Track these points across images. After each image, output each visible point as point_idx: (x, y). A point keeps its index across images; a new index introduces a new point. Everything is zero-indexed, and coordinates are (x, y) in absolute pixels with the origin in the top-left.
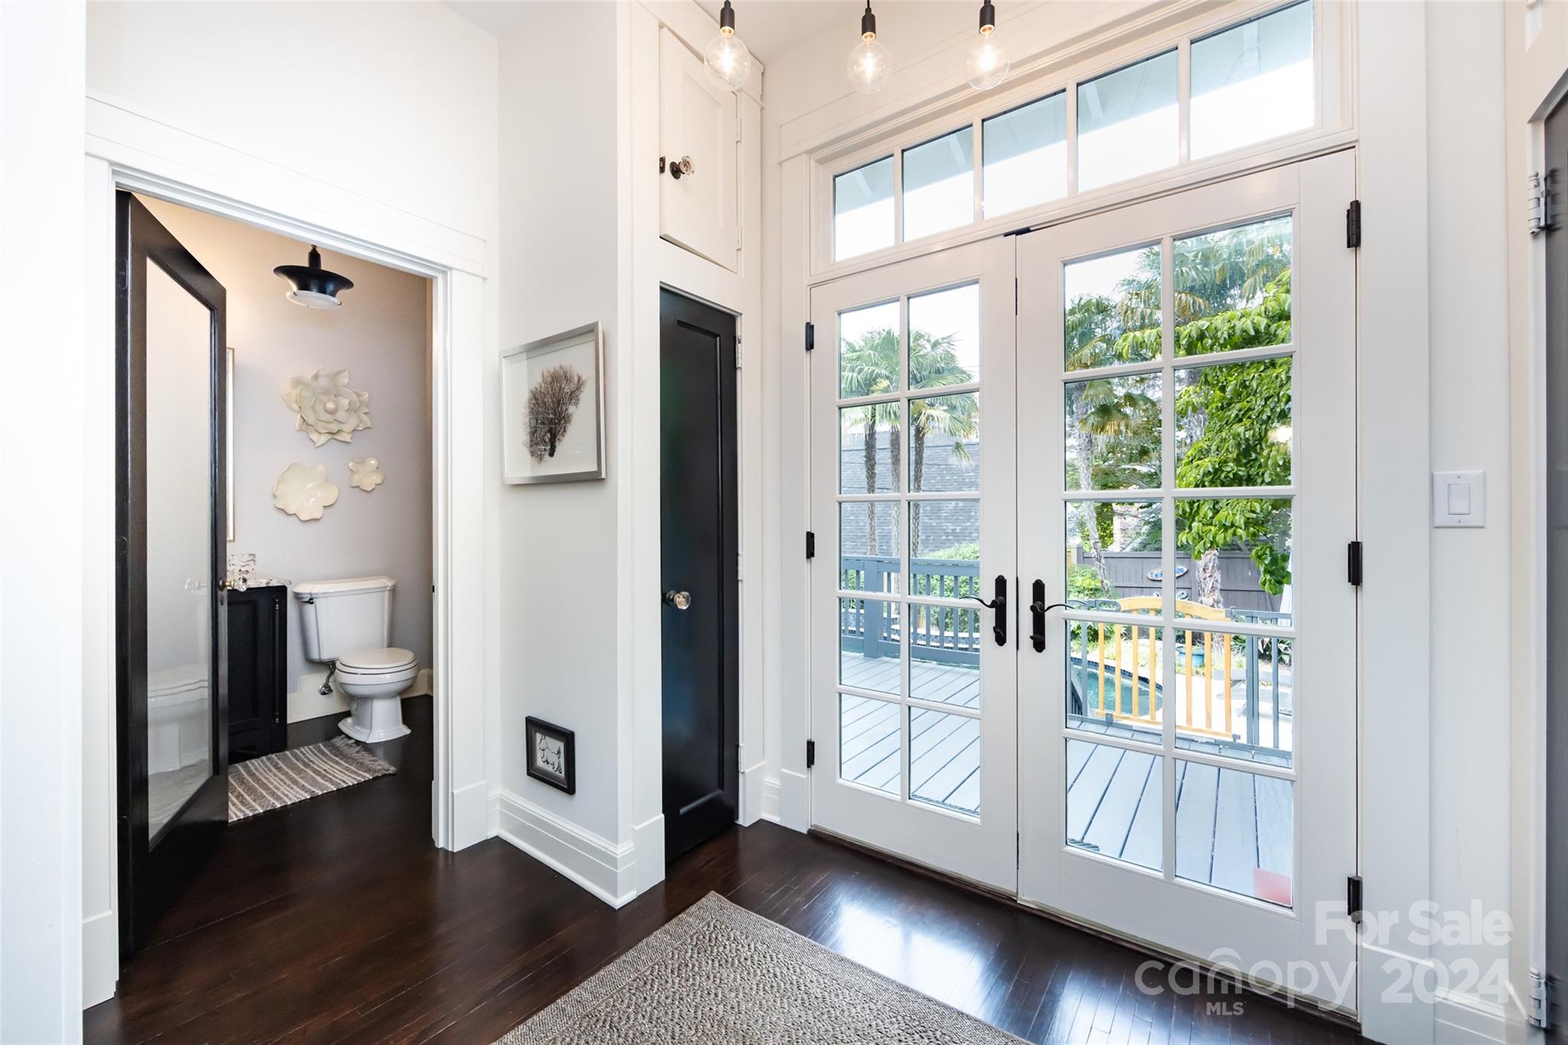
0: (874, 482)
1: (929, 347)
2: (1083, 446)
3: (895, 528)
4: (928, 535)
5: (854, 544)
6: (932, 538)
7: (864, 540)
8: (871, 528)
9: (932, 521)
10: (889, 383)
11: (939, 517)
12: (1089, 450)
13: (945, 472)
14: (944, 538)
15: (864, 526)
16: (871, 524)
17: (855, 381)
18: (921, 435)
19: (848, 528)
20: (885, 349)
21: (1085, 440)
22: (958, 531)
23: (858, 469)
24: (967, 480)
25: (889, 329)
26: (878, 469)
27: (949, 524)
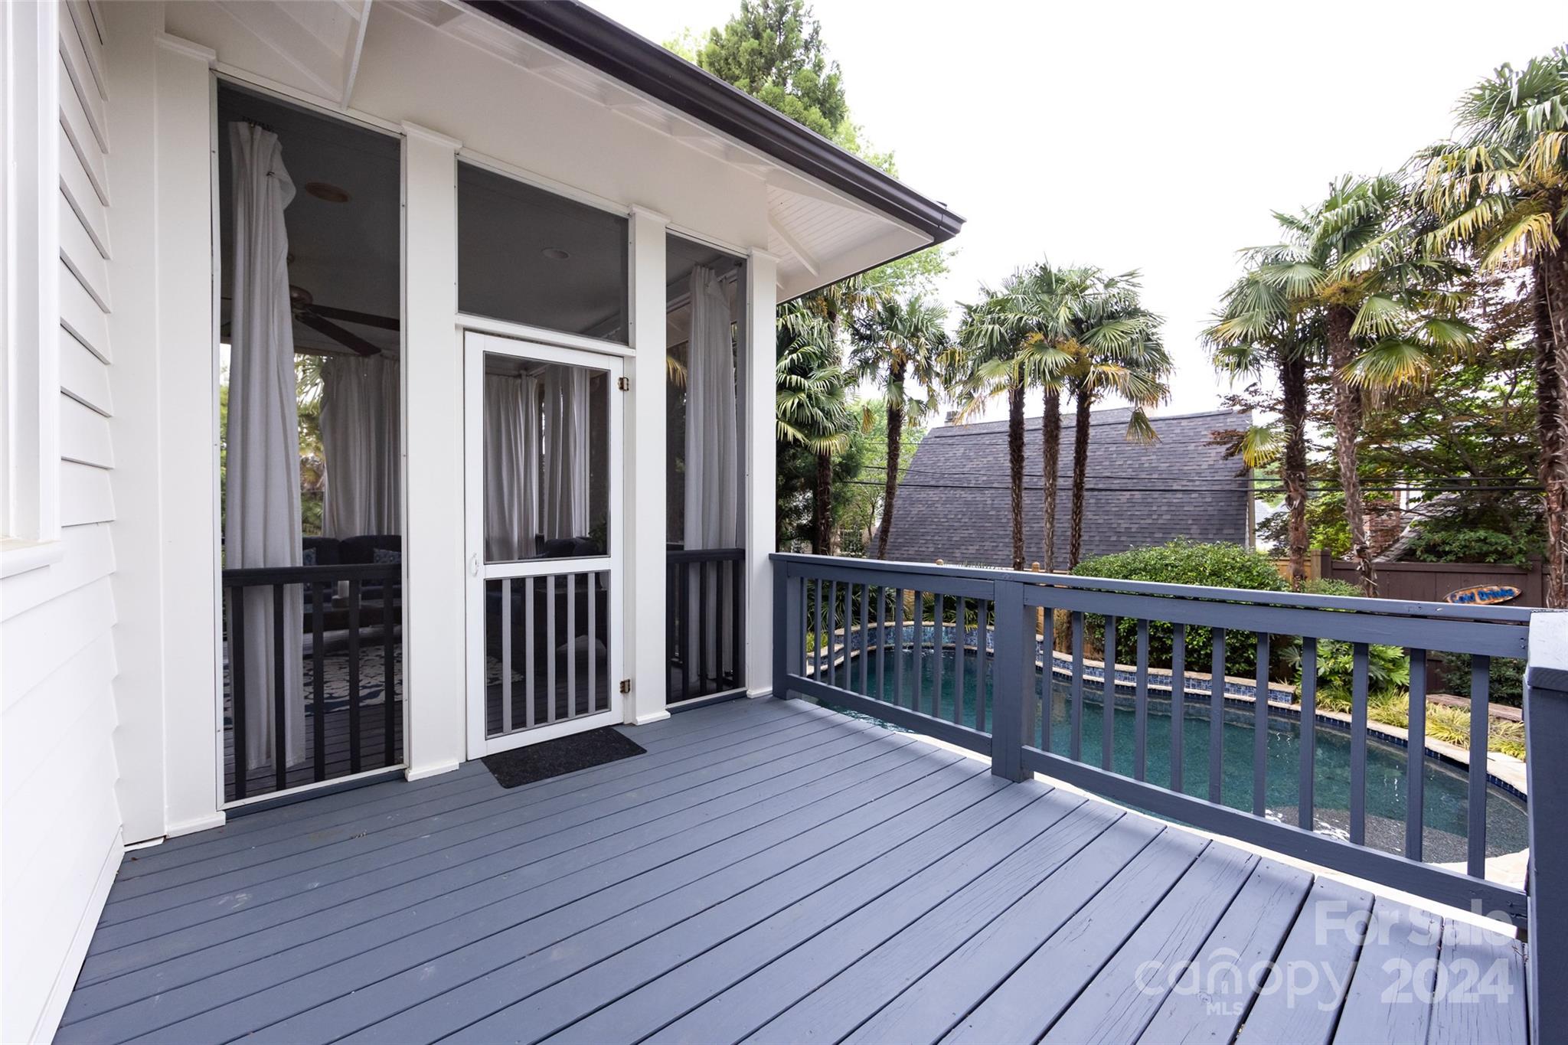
0: (1021, 468)
1: (1100, 287)
2: (1344, 407)
3: (1048, 525)
4: (1092, 534)
5: (995, 544)
6: (1097, 538)
7: (1007, 540)
8: (1016, 525)
9: (1097, 517)
10: (1042, 337)
11: (1107, 513)
12: (1354, 411)
13: (1115, 456)
14: (1114, 538)
15: (1008, 523)
16: (1016, 519)
17: (996, 334)
18: (1086, 405)
19: (987, 525)
20: (1038, 293)
21: (1347, 397)
22: (1133, 530)
23: (1002, 455)
24: (1146, 465)
25: (1044, 261)
26: (1027, 452)
27: (1122, 521)
